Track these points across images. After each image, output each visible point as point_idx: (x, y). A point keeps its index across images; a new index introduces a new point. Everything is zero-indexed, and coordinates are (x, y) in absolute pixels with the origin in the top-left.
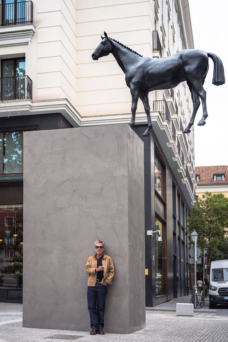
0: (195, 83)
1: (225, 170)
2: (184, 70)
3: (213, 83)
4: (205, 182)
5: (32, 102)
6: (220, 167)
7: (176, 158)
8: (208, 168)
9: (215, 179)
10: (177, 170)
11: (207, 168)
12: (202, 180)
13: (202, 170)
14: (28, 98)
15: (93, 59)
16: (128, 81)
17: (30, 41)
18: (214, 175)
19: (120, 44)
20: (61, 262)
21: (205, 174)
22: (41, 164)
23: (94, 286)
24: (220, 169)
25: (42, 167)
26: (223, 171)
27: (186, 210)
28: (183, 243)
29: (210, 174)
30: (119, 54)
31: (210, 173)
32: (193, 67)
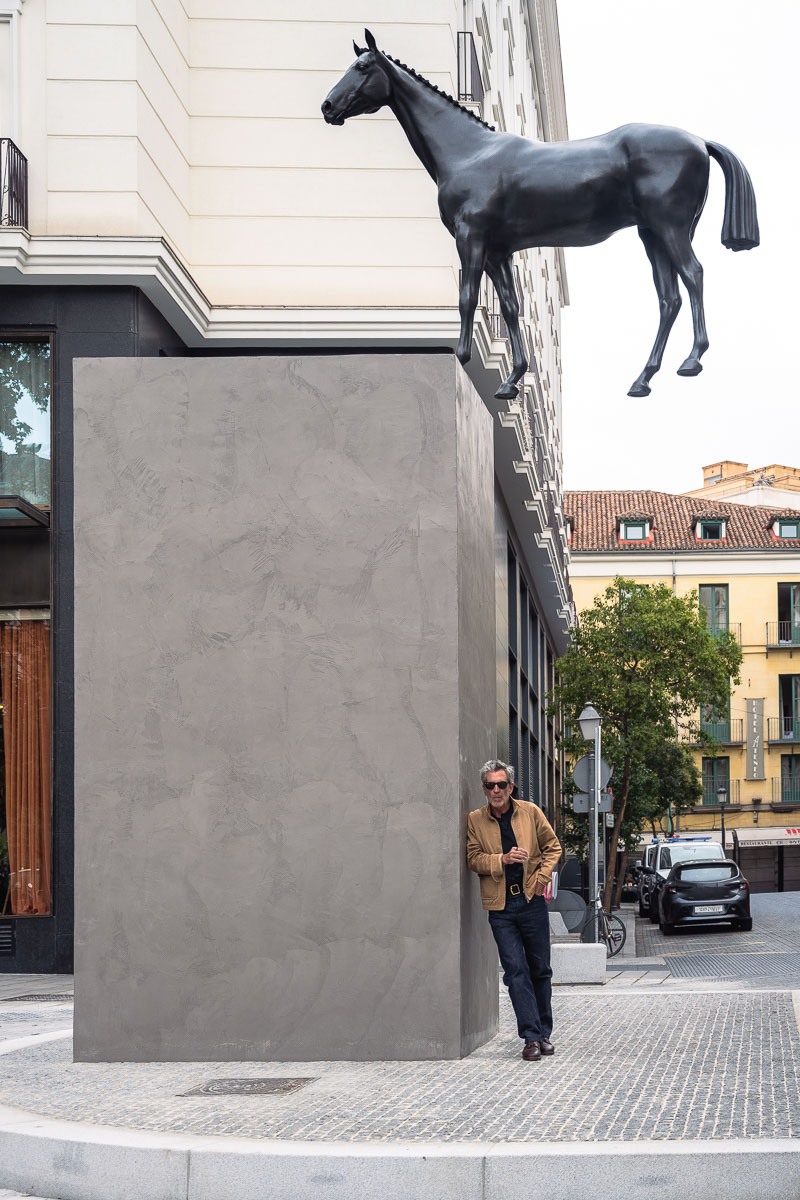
0: (670, 235)
1: (651, 506)
2: (635, 190)
3: (723, 242)
4: (590, 542)
5: (29, 240)
6: (636, 496)
7: (525, 465)
8: (600, 497)
9: (622, 536)
10: (523, 503)
11: (596, 496)
12: (582, 536)
13: (580, 502)
14: (12, 223)
15: (328, 120)
16: (450, 208)
17: (18, 11)
18: (619, 522)
19: (420, 79)
20: (218, 824)
21: (590, 517)
22: (142, 477)
23: (502, 908)
24: (636, 503)
25: (147, 489)
26: (647, 508)
27: (542, 635)
28: (535, 743)
29: (604, 518)
30: (417, 112)
31: (606, 516)
32: (662, 181)
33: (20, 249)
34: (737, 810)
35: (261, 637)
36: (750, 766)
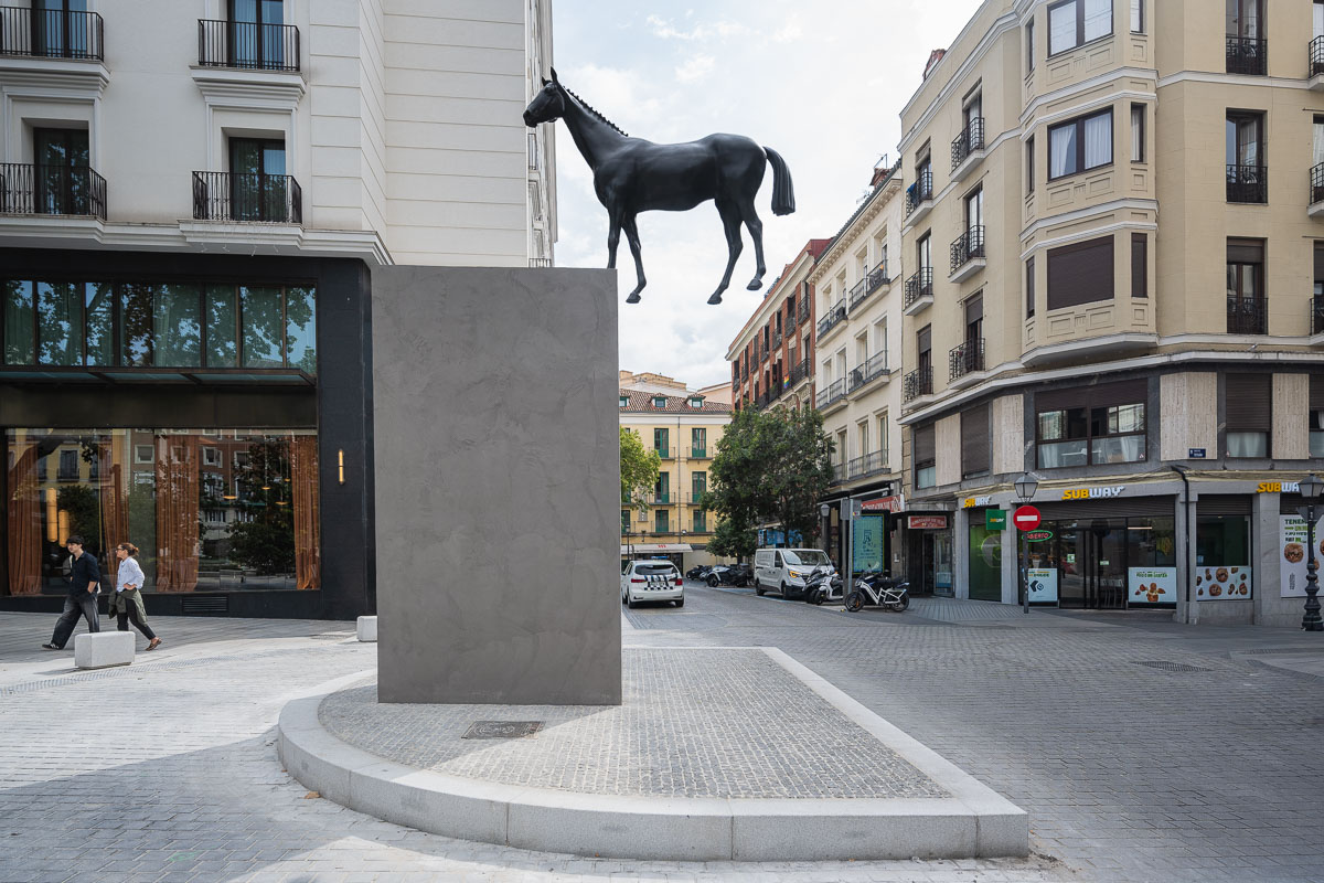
2: (721, 173)
3: (773, 209)
5: (303, 231)
14: (294, 221)
15: (527, 123)
16: (602, 182)
17: (295, 107)
19: (582, 102)
25: (420, 348)
32: (739, 168)
33: (299, 236)
34: (634, 535)
35: (493, 443)
36: (640, 516)
